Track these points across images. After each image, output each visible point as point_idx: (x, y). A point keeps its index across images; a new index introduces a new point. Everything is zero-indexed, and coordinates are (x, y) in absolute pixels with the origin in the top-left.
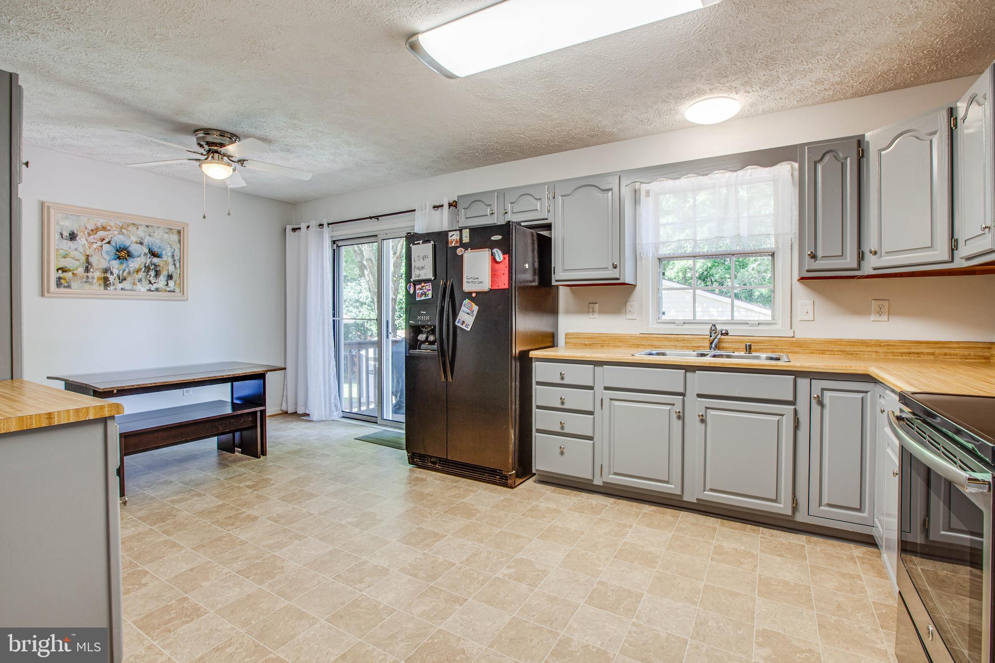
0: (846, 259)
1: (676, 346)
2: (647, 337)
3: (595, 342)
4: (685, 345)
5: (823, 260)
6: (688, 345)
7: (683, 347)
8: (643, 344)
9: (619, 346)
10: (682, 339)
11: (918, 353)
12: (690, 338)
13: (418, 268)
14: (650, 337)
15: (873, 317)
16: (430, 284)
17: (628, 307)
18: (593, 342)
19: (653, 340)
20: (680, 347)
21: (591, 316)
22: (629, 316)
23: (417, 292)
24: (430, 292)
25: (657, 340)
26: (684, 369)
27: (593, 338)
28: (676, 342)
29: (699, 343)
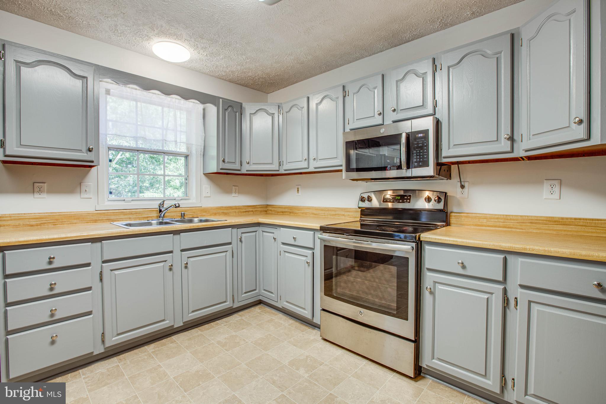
0: (236, 164)
1: (130, 218)
2: (104, 213)
3: (45, 222)
4: (137, 217)
5: (227, 164)
6: (140, 216)
7: (136, 218)
8: (100, 219)
9: (75, 223)
10: (135, 212)
11: (248, 211)
12: (141, 211)
14: (108, 213)
15: (233, 195)
17: (83, 188)
18: (43, 222)
19: (111, 215)
20: (134, 218)
21: (37, 195)
22: (84, 195)
25: (114, 215)
26: (172, 234)
27: (43, 218)
28: (130, 215)
29: (148, 214)
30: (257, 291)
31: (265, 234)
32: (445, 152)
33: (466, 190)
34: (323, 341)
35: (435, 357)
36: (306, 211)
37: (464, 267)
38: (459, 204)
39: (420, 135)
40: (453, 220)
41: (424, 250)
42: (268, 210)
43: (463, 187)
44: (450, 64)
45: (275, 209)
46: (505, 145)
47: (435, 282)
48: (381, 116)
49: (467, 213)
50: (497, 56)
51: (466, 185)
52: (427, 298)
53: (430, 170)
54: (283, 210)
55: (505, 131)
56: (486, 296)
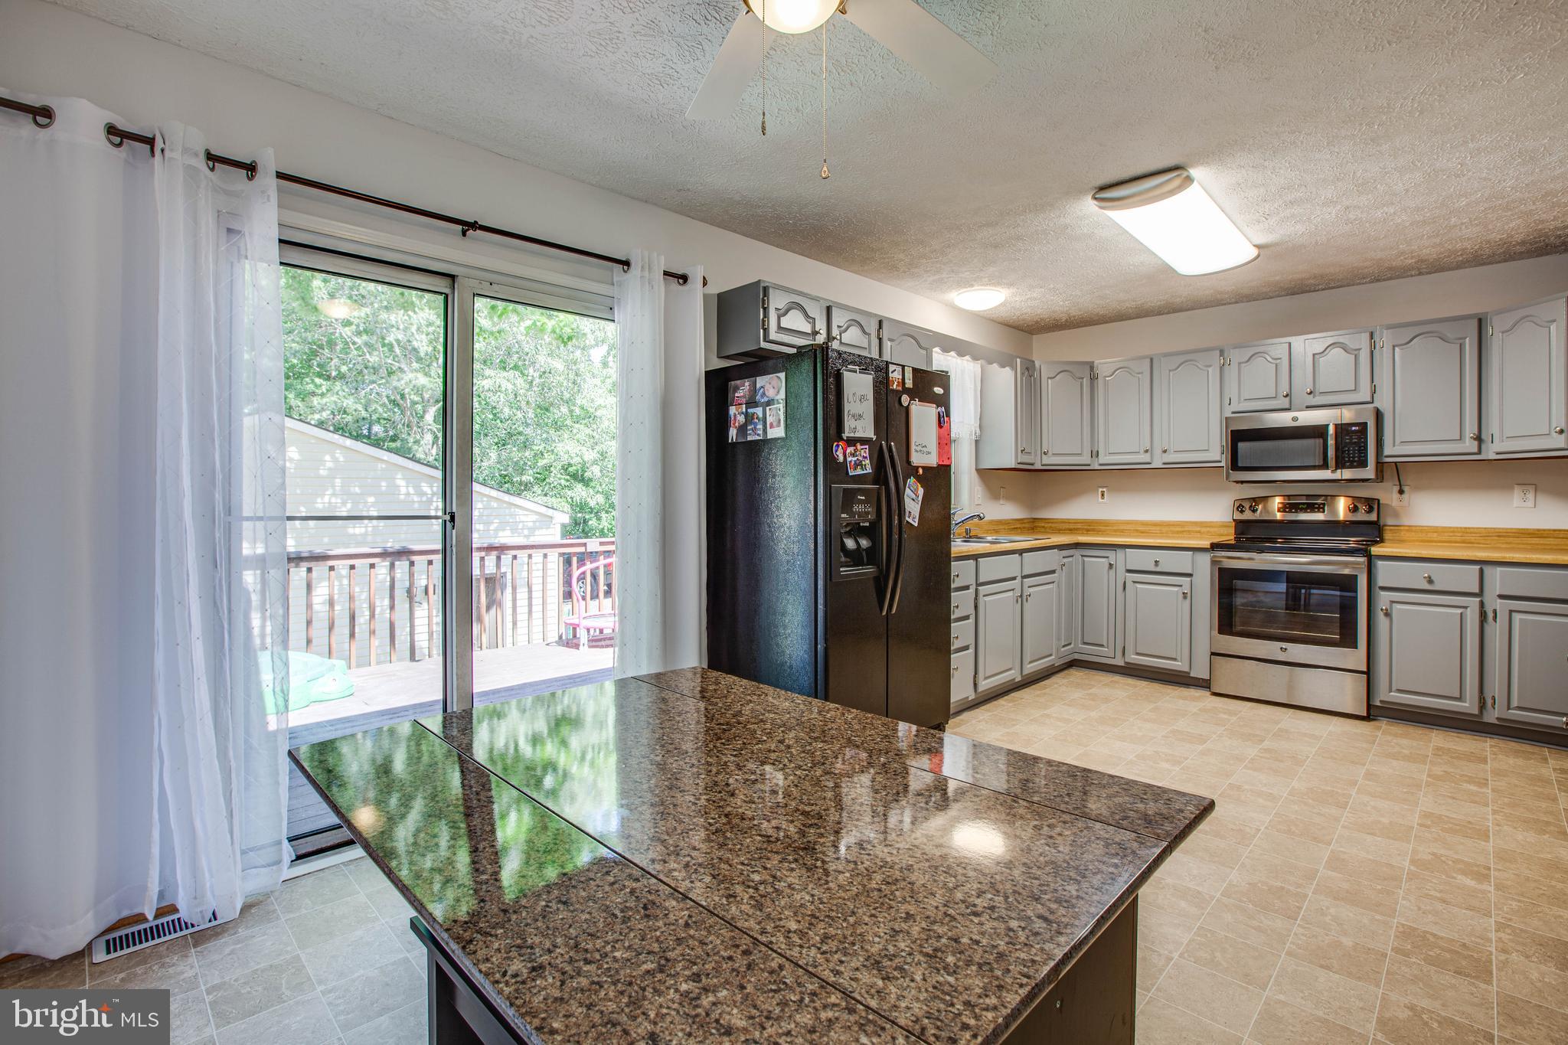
0: (1032, 455)
5: (1025, 455)
11: (1016, 528)
13: (853, 416)
15: (1001, 502)
16: (867, 447)
23: (849, 459)
24: (868, 462)
30: (1072, 646)
31: (1086, 559)
32: (1388, 450)
33: (1405, 496)
34: (1214, 697)
35: (1394, 689)
36: (1122, 528)
37: (1430, 581)
38: (1396, 515)
39: (1354, 428)
40: (1387, 535)
41: (1375, 566)
42: (1036, 527)
43: (1401, 492)
44: (1395, 344)
45: (1053, 525)
46: (1470, 445)
47: (1393, 602)
48: (1288, 398)
49: (1409, 526)
50: (1461, 341)
51: (1406, 489)
52: (1382, 622)
53: (1369, 472)
54: (1072, 526)
55: (1470, 429)
56: (1459, 611)
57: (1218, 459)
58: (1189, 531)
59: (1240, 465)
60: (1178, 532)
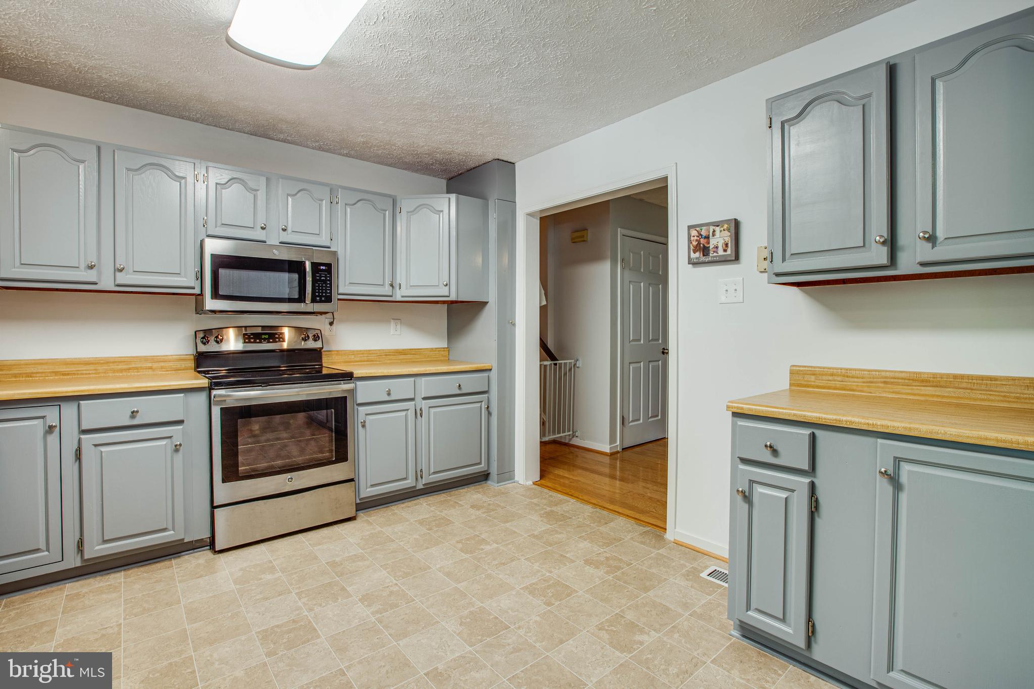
57: (192, 285)
58: (137, 368)
59: (221, 293)
60: (121, 371)
